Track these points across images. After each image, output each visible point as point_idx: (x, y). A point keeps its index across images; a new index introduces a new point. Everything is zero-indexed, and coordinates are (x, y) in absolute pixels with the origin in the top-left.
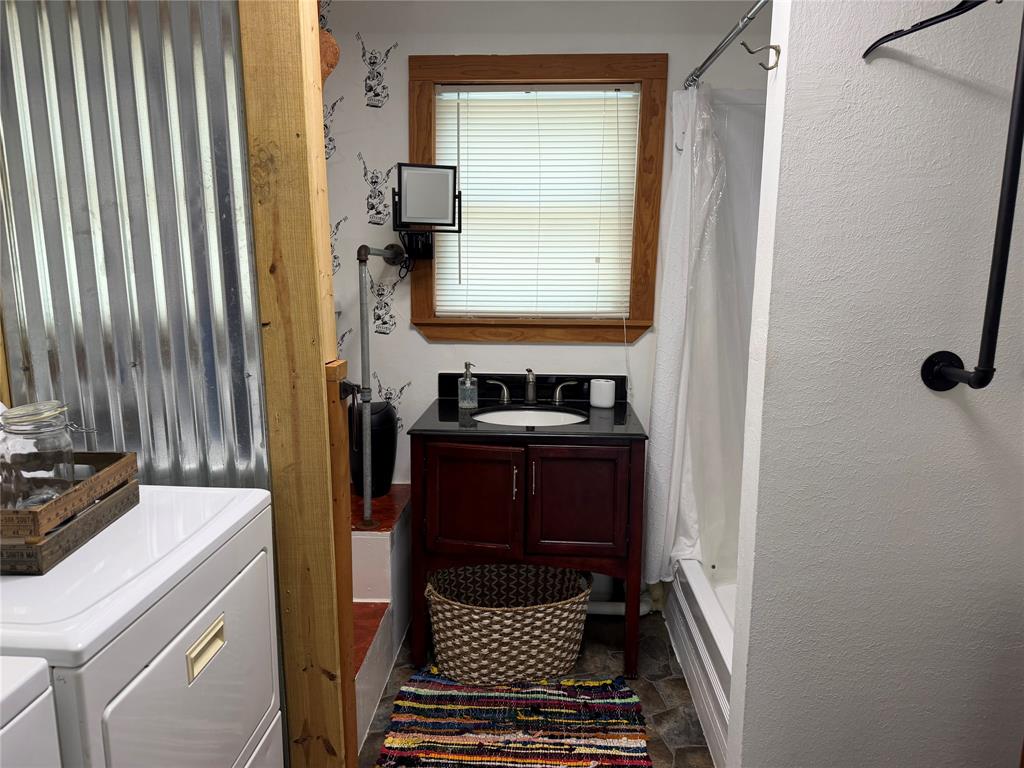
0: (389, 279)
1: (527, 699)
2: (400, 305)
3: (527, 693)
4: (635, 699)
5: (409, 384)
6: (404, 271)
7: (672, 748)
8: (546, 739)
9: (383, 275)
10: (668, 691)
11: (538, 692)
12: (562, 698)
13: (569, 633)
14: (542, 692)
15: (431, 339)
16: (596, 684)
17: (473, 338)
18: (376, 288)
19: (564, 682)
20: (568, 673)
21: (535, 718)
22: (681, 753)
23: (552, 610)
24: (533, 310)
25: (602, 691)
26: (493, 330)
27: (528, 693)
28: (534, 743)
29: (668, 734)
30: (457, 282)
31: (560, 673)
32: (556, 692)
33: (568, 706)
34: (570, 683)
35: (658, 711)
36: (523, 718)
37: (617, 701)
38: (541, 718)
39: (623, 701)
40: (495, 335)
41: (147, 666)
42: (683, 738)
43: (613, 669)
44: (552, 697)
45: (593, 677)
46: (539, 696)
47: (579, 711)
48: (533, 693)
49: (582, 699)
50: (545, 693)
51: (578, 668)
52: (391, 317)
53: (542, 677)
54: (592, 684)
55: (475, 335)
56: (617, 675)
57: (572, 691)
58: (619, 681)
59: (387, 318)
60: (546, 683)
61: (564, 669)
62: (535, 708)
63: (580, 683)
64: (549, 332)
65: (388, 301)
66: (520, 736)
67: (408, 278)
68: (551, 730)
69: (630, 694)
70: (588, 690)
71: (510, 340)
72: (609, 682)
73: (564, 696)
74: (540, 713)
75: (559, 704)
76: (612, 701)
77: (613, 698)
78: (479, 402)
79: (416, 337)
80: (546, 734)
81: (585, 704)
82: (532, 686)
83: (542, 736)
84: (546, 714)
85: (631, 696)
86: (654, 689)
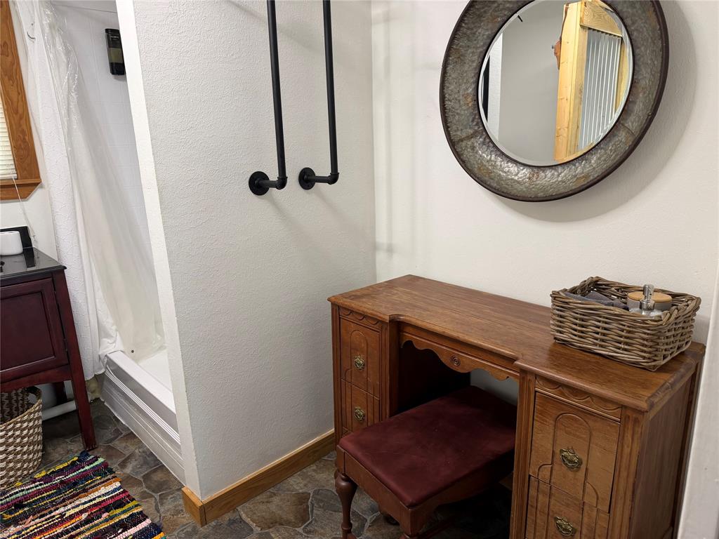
1: (7, 503)
3: (6, 498)
4: (101, 460)
7: (139, 477)
8: (38, 520)
10: (124, 445)
11: (17, 493)
12: (40, 487)
13: (32, 438)
14: (19, 491)
16: (66, 465)
19: (38, 476)
20: (38, 469)
21: (20, 512)
22: (146, 477)
23: (12, 426)
25: (73, 467)
27: (8, 497)
28: (28, 528)
29: (133, 470)
31: (30, 472)
32: (33, 485)
33: (46, 490)
34: (43, 474)
35: (121, 460)
36: (9, 516)
37: (87, 468)
38: (26, 509)
39: (92, 466)
42: (145, 467)
43: (76, 450)
44: (30, 491)
45: (60, 462)
46: (18, 495)
47: (59, 488)
48: (11, 495)
49: (57, 480)
50: (23, 490)
51: (45, 461)
53: (15, 481)
54: (61, 467)
56: (80, 452)
57: (47, 479)
58: (84, 454)
60: (20, 484)
61: (33, 467)
62: (19, 505)
63: (51, 471)
66: (12, 529)
68: (39, 512)
69: (96, 459)
70: (61, 472)
72: (76, 459)
73: (41, 485)
74: (25, 506)
75: (39, 492)
76: (82, 470)
77: (83, 468)
80: (36, 516)
81: (62, 482)
82: (8, 491)
83: (33, 520)
84: (29, 505)
85: (97, 460)
86: (113, 448)
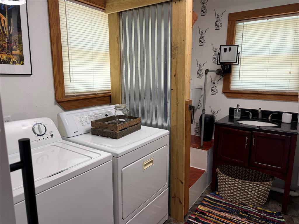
0: (217, 79)
1: (244, 209)
2: (220, 87)
3: (244, 207)
4: (283, 220)
5: (220, 110)
6: (222, 76)
8: (247, 222)
9: (216, 78)
10: (298, 222)
11: (248, 208)
12: (256, 212)
13: (262, 193)
14: (250, 208)
15: (228, 97)
16: (270, 212)
17: (242, 97)
18: (213, 82)
19: (258, 208)
20: (261, 206)
21: (245, 215)
23: (256, 184)
24: (264, 89)
25: (272, 214)
26: (249, 95)
27: (245, 207)
28: (242, 221)
30: (238, 80)
31: (258, 205)
32: (255, 210)
33: (257, 215)
34: (261, 209)
36: (241, 213)
37: (276, 219)
38: (247, 215)
39: (278, 219)
40: (249, 97)
41: (133, 163)
43: (278, 209)
44: (253, 211)
45: (270, 210)
46: (248, 209)
47: (261, 218)
48: (246, 208)
49: (263, 214)
50: (250, 209)
51: (265, 205)
52: (216, 90)
53: (251, 204)
54: (268, 211)
55: (242, 96)
56: (279, 211)
57: (260, 211)
58: (279, 213)
59: (215, 90)
60: (252, 207)
61: (259, 204)
62: (246, 212)
63: (264, 210)
64: (268, 96)
65: (216, 85)
66: (239, 218)
67: (223, 79)
68: (249, 220)
69: (282, 218)
70: (266, 213)
71: (254, 99)
72: (275, 212)
73: (257, 212)
74: (247, 214)
75: (255, 214)
76: (274, 218)
77: (275, 218)
78: (241, 117)
79: (223, 96)
80: (248, 220)
81: (264, 216)
82: (247, 206)
83: (246, 221)
84: (249, 215)
85: (282, 219)
86: (292, 220)
